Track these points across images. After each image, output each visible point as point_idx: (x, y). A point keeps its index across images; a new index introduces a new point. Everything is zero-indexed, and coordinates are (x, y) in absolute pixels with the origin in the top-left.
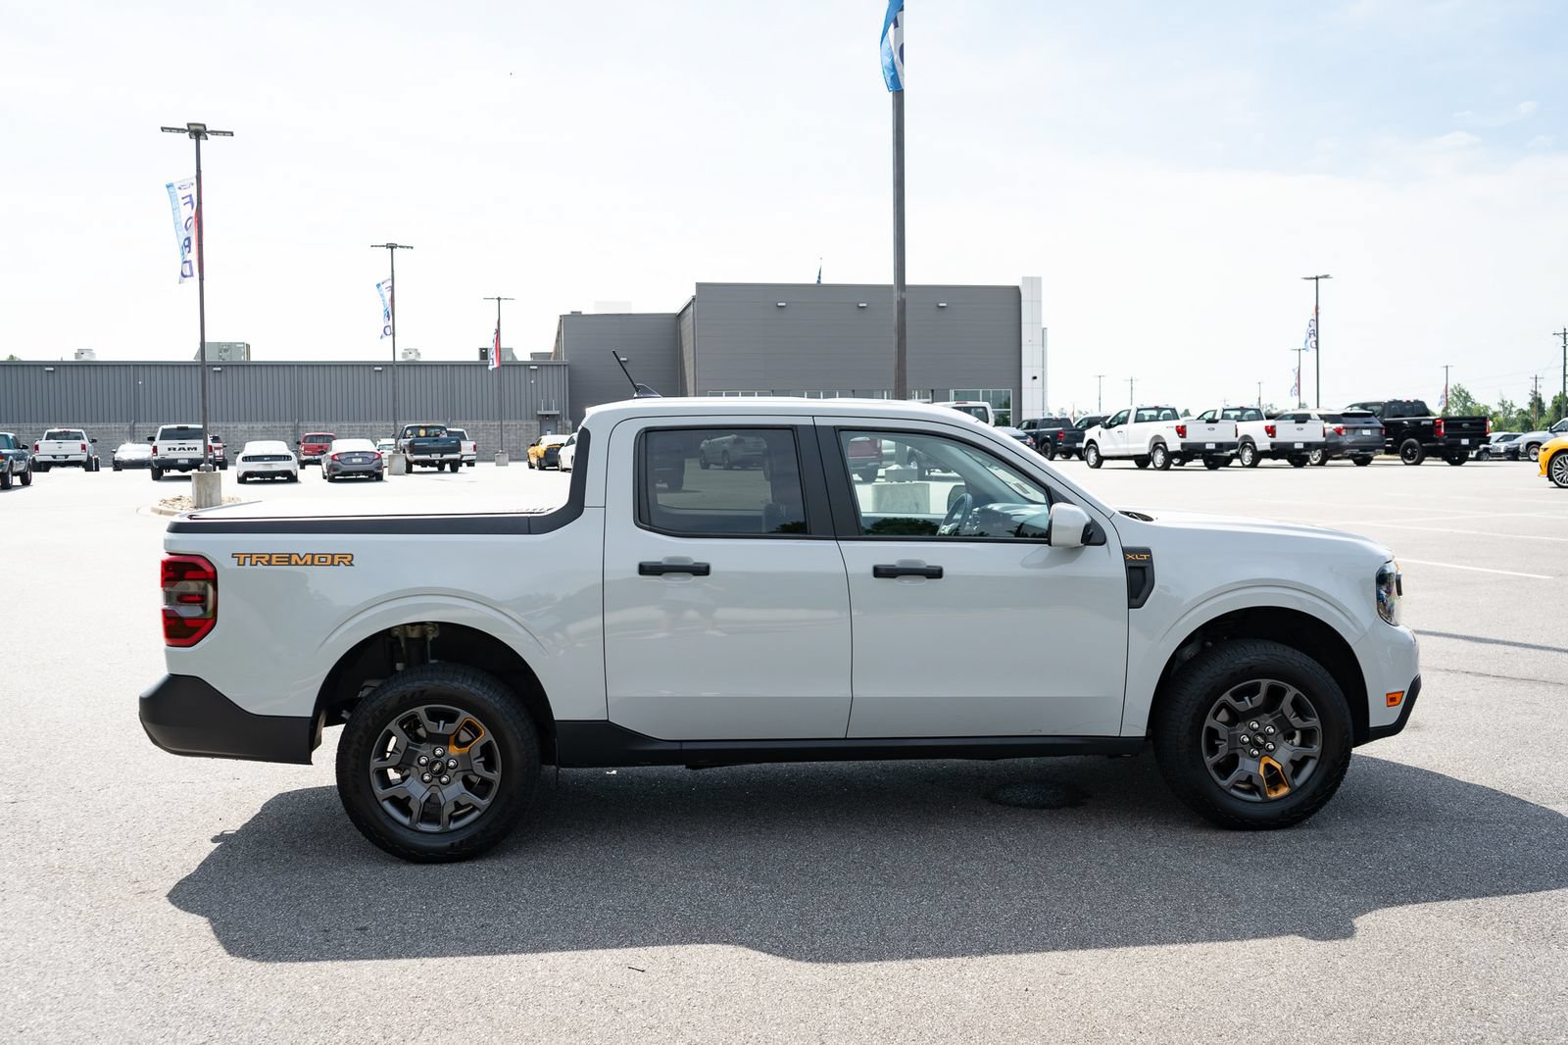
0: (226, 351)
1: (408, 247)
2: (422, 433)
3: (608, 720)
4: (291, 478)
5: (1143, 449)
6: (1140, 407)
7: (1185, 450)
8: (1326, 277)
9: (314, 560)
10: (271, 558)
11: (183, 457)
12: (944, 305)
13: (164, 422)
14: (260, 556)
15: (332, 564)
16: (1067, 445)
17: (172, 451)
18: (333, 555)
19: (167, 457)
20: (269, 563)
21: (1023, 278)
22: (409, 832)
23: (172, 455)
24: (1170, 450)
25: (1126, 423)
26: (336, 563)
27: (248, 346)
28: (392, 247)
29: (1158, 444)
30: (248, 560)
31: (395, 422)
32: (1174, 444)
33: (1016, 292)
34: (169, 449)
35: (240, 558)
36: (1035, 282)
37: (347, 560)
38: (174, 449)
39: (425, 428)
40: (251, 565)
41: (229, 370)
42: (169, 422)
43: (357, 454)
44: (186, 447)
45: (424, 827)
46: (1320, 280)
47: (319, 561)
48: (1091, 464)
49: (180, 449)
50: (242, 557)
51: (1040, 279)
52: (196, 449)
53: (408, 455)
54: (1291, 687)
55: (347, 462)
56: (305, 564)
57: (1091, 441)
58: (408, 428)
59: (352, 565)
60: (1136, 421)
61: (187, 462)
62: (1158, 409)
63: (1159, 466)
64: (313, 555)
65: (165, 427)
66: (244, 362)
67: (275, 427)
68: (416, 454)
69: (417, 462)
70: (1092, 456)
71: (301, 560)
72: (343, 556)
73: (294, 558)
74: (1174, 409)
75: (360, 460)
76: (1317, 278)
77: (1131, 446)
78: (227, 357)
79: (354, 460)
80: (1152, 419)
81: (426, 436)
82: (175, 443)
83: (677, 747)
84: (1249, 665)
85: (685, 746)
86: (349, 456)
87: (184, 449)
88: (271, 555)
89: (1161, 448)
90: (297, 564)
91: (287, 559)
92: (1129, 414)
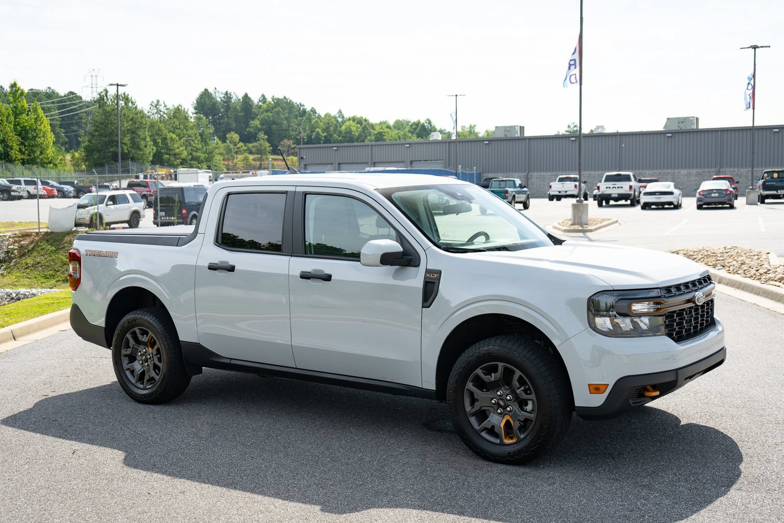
0: (683, 122)
1: (766, 47)
2: (776, 175)
3: (199, 343)
4: (677, 207)
11: (615, 192)
13: (609, 170)
17: (608, 189)
19: (605, 193)
23: (608, 192)
27: (697, 119)
28: (755, 47)
31: (752, 168)
34: (607, 188)
38: (610, 188)
39: (778, 172)
41: (677, 135)
42: (612, 170)
43: (715, 191)
44: (616, 186)
49: (613, 188)
52: (622, 187)
53: (761, 191)
54: (517, 370)
55: (708, 196)
58: (765, 172)
61: (617, 196)
65: (608, 174)
66: (694, 129)
67: (705, 172)
68: (766, 190)
69: (768, 197)
75: (717, 195)
78: (683, 127)
79: (713, 195)
81: (778, 177)
82: (610, 184)
84: (488, 352)
86: (711, 192)
87: (615, 188)
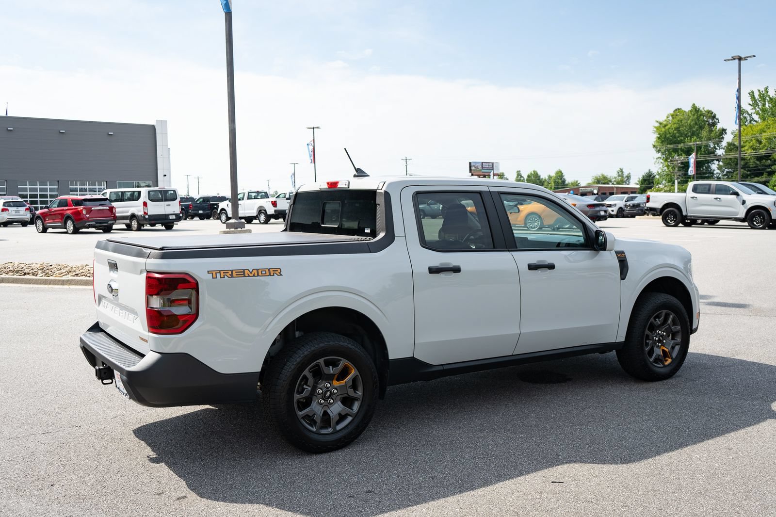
3: (413, 357)
5: (253, 213)
6: (250, 191)
7: (277, 213)
8: (318, 128)
9: (258, 273)
10: (232, 272)
12: (112, 133)
14: (226, 272)
15: (270, 275)
16: (194, 212)
18: (269, 270)
20: (232, 276)
21: (157, 121)
22: (316, 435)
24: (268, 213)
25: (243, 200)
26: (272, 274)
29: (261, 211)
30: (218, 275)
32: (271, 210)
33: (153, 128)
35: (214, 274)
36: (164, 123)
37: (277, 272)
40: (221, 278)
45: (323, 431)
46: (315, 129)
47: (262, 274)
48: (223, 221)
50: (214, 273)
51: (166, 121)
54: (672, 313)
56: (254, 276)
57: (223, 209)
59: (281, 275)
60: (248, 199)
62: (258, 192)
63: (262, 222)
64: (257, 270)
70: (224, 217)
71: (251, 273)
72: (275, 270)
73: (247, 272)
74: (266, 193)
76: (313, 128)
77: (246, 212)
80: (255, 198)
83: (441, 368)
84: (658, 305)
85: (445, 367)
88: (232, 271)
89: (263, 212)
90: (249, 276)
91: (242, 273)
92: (244, 196)
